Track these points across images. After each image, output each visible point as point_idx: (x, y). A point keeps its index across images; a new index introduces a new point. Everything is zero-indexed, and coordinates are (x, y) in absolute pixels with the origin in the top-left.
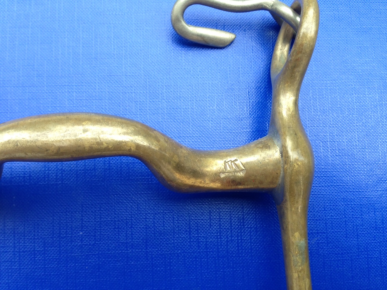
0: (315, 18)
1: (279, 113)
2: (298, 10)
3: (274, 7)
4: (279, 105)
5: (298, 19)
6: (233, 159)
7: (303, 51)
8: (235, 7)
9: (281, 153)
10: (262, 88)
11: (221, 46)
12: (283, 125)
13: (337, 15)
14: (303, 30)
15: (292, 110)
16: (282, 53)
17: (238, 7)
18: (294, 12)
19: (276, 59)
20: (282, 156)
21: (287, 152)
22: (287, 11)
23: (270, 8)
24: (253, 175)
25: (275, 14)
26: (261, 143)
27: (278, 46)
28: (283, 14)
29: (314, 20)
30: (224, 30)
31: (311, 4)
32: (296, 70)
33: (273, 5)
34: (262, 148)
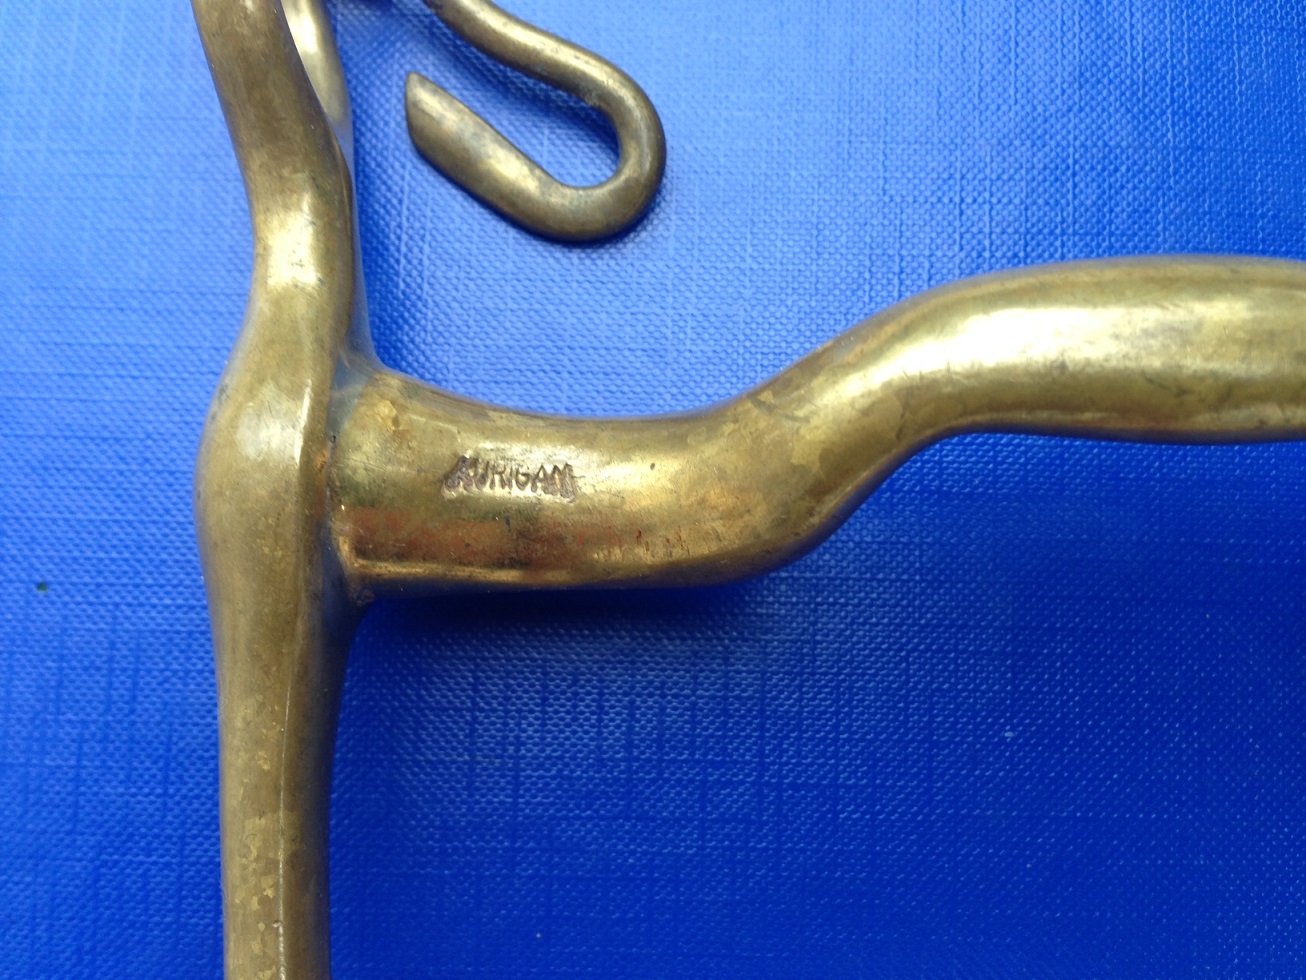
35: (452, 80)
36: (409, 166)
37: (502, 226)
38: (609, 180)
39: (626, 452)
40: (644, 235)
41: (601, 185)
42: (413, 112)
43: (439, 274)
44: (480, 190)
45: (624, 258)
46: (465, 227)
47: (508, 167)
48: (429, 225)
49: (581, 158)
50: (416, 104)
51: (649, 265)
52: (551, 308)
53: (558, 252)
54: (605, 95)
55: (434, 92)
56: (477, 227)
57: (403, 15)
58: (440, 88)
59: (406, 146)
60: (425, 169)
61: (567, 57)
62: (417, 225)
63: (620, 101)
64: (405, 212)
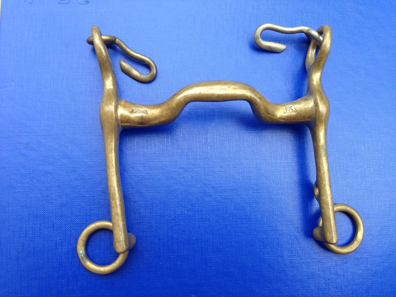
0: (330, 37)
1: (312, 84)
2: (321, 33)
3: (308, 32)
4: (312, 80)
5: (321, 38)
6: (290, 106)
7: (325, 53)
8: (288, 31)
9: (314, 102)
10: (301, 74)
11: (279, 51)
12: (315, 89)
13: (341, 35)
14: (324, 43)
15: (318, 82)
16: (312, 55)
17: (289, 31)
18: (318, 34)
19: (309, 58)
20: (315, 103)
21: (317, 101)
22: (315, 33)
23: (306, 32)
24: (300, 113)
25: (308, 35)
26: (304, 98)
27: (309, 51)
28: (313, 35)
29: (330, 38)
30: (280, 43)
31: (328, 31)
32: (321, 62)
33: (307, 30)
34: (304, 100)
35: (126, 60)
36: (121, 73)
37: (135, 81)
38: (149, 74)
39: (153, 108)
40: (155, 81)
41: (148, 75)
42: (121, 65)
43: (126, 88)
44: (131, 76)
45: (152, 85)
46: (129, 81)
47: (135, 73)
48: (124, 81)
49: (145, 70)
50: (122, 64)
51: (156, 86)
52: (142, 92)
53: (143, 84)
54: (148, 62)
55: (124, 63)
56: (131, 81)
57: (119, 51)
58: (125, 62)
59: (120, 70)
60: (123, 73)
61: (143, 57)
62: (123, 81)
63: (150, 63)
64: (121, 80)
